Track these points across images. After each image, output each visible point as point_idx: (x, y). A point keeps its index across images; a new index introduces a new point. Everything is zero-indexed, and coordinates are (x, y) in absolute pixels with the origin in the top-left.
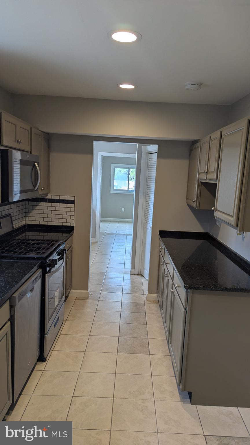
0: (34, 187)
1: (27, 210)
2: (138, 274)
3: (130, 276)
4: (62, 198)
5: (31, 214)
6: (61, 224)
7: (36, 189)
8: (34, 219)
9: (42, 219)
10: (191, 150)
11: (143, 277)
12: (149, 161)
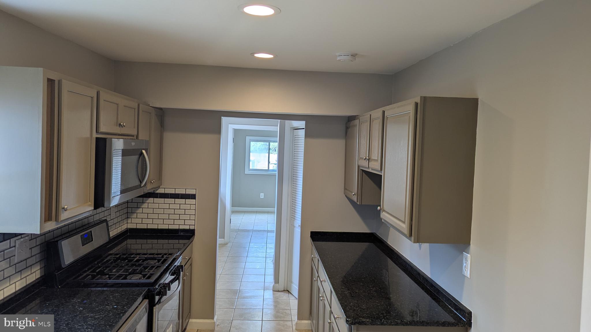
0: (141, 182)
1: (130, 210)
2: (284, 290)
3: (273, 294)
4: (178, 191)
5: (136, 214)
6: (176, 227)
7: (142, 185)
8: (139, 221)
9: (150, 221)
10: (347, 128)
11: (290, 295)
12: (294, 139)
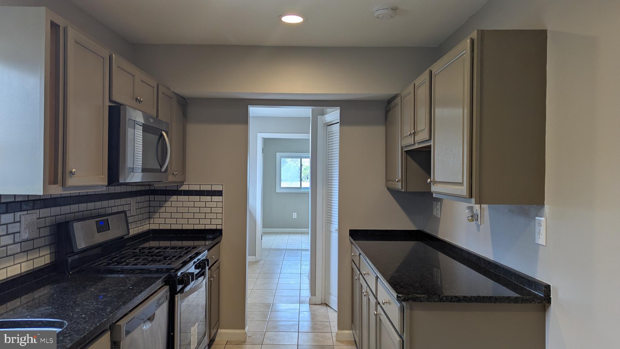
0: (161, 167)
1: (152, 209)
2: (322, 304)
3: (310, 307)
4: (203, 188)
5: (159, 213)
6: (202, 227)
7: (163, 170)
8: (162, 221)
9: (174, 221)
10: (387, 111)
11: (328, 308)
12: (328, 136)
